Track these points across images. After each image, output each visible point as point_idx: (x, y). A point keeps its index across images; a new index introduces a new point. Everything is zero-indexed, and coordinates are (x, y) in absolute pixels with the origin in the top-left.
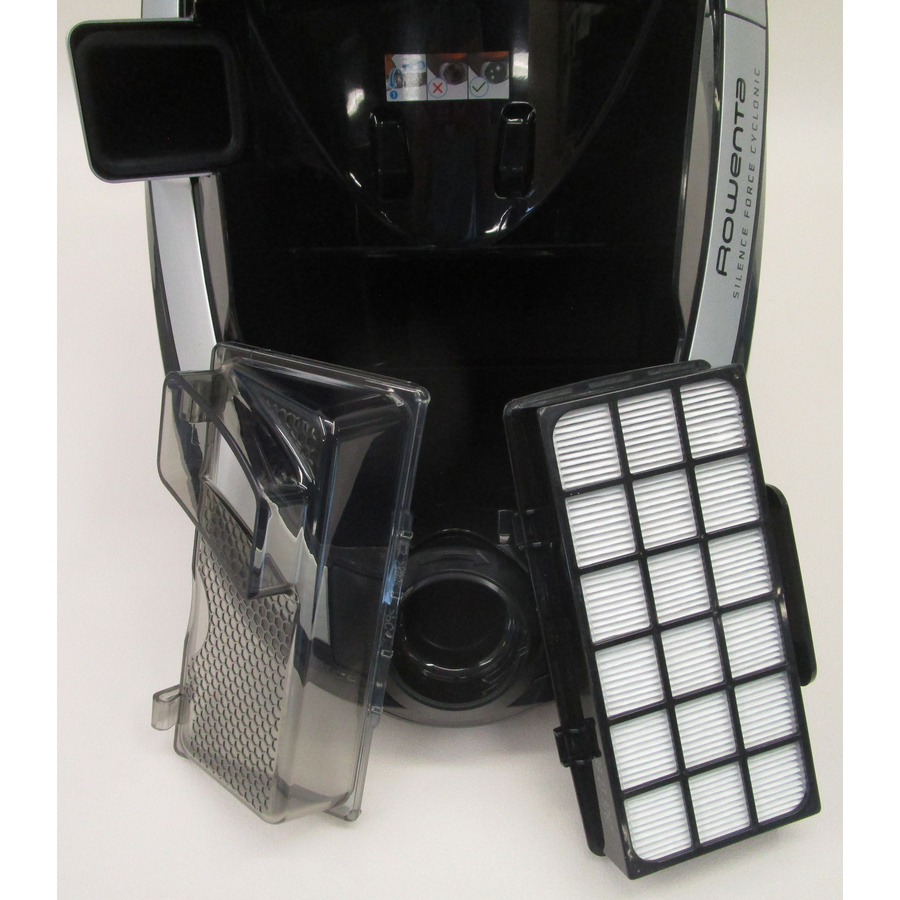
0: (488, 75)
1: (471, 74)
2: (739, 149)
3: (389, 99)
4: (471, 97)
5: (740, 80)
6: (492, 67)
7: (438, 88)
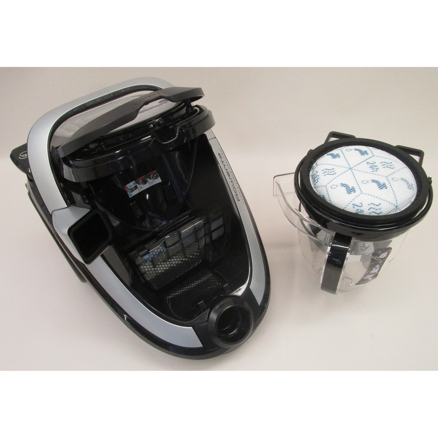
0: (153, 178)
1: (148, 180)
2: (227, 170)
3: (130, 197)
4: (151, 185)
5: (219, 154)
6: (154, 175)
7: (141, 187)
